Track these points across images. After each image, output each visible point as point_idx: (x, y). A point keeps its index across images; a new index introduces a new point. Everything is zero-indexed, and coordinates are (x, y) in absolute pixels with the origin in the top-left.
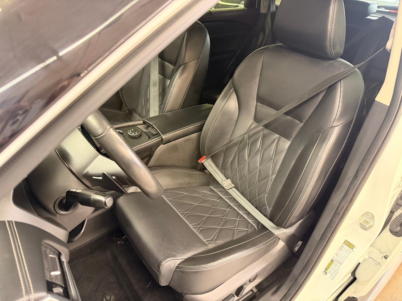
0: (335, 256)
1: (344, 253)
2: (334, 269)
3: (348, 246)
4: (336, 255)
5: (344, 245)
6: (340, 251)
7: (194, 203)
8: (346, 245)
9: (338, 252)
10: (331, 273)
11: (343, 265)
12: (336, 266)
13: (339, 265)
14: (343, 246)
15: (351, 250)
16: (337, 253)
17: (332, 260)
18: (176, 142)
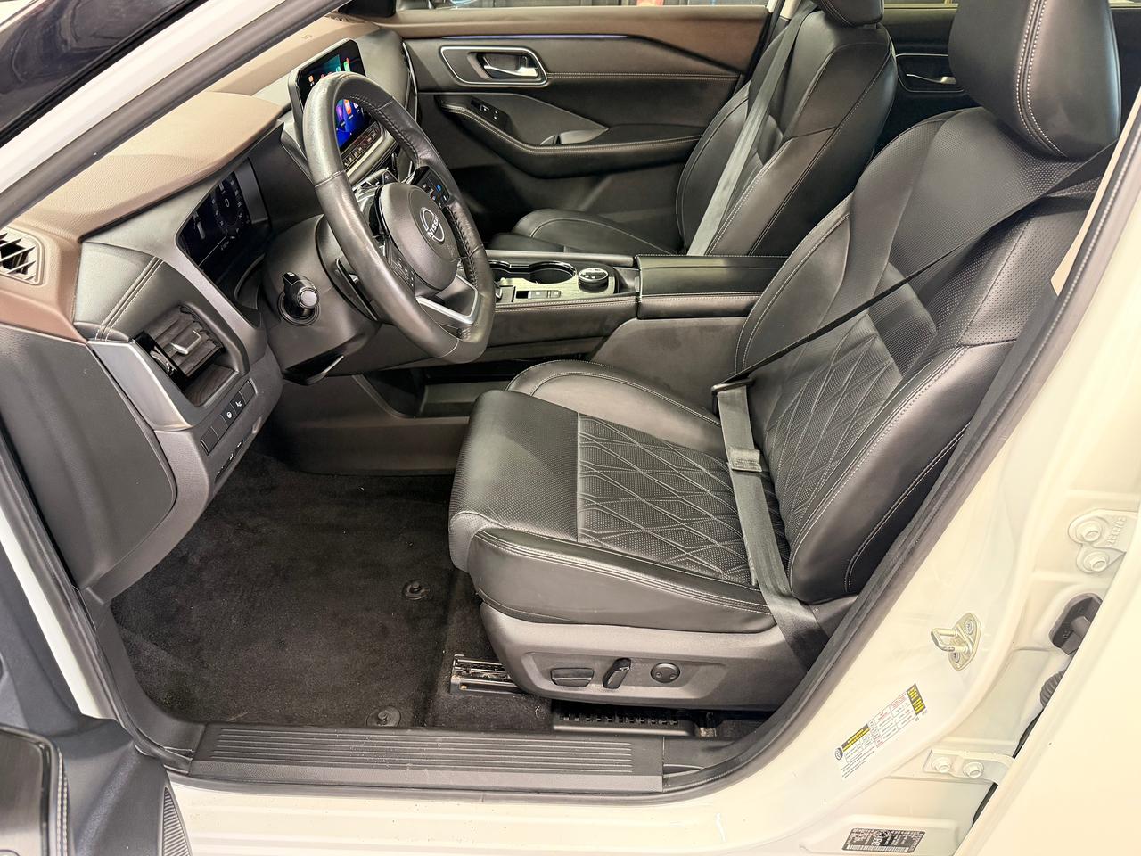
0: (876, 719)
1: (897, 719)
2: (860, 749)
3: (912, 702)
4: (879, 716)
5: (906, 696)
6: (892, 708)
7: (636, 467)
8: (910, 697)
9: (888, 710)
10: (850, 758)
11: (882, 747)
12: (867, 744)
13: (874, 744)
14: (904, 699)
15: (913, 714)
16: (884, 712)
17: (866, 727)
18: (676, 323)
